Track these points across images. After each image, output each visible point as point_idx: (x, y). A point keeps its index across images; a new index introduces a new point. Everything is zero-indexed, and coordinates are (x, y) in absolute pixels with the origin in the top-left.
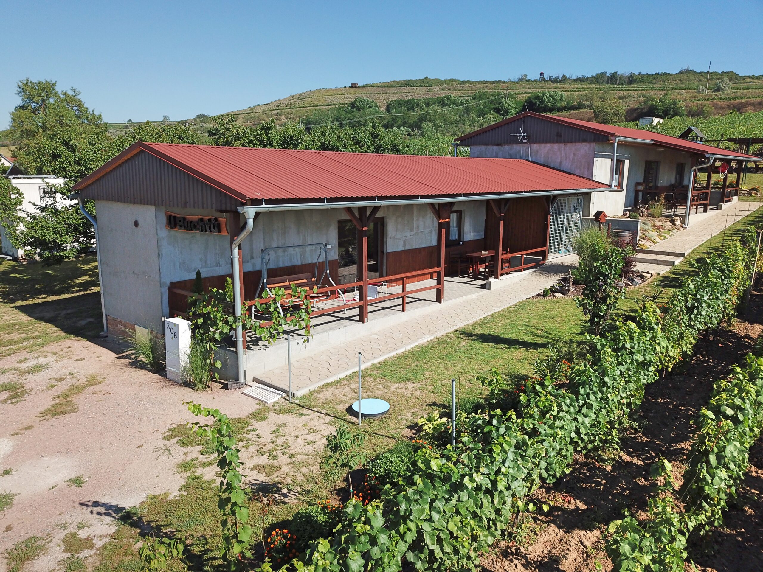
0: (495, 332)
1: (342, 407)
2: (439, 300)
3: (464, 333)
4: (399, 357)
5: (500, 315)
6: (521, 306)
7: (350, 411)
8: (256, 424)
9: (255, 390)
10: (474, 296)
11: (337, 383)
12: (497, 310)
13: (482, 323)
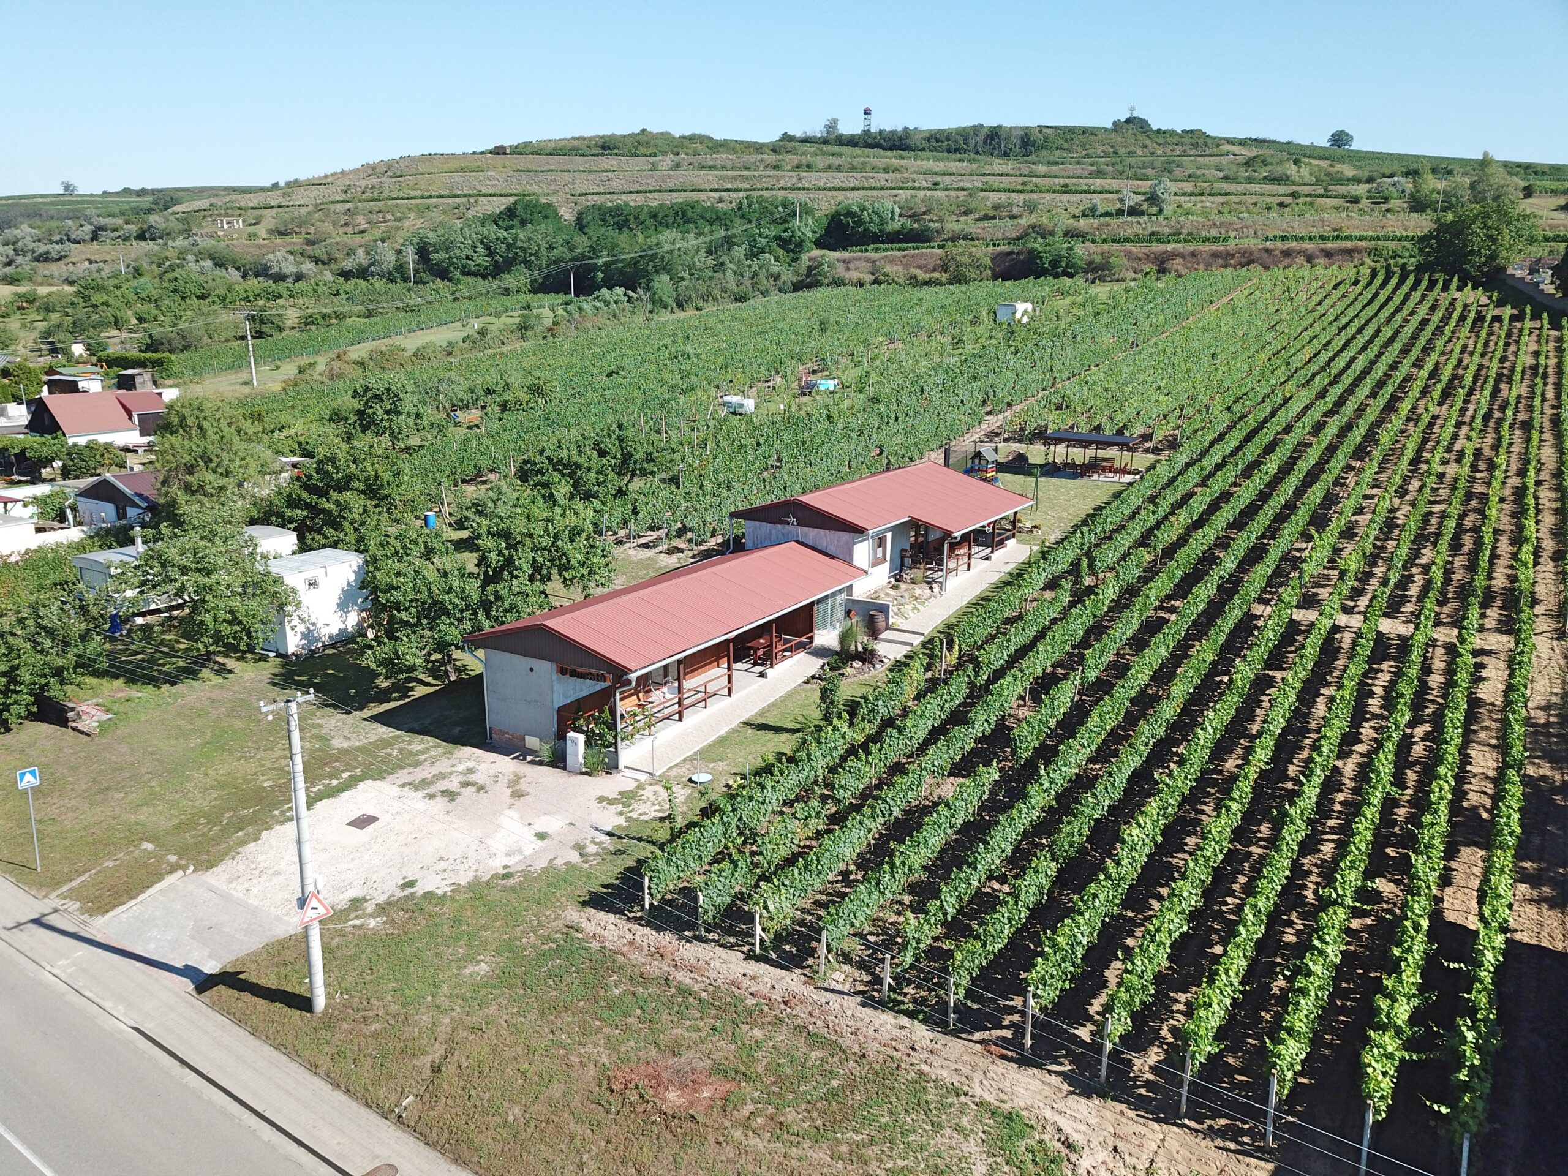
0: (770, 722)
1: (685, 779)
2: (729, 695)
3: (748, 724)
4: (710, 745)
5: (773, 705)
6: (789, 695)
7: (690, 780)
8: (641, 792)
9: (628, 773)
10: (755, 687)
11: (676, 765)
12: (772, 700)
13: (762, 713)
